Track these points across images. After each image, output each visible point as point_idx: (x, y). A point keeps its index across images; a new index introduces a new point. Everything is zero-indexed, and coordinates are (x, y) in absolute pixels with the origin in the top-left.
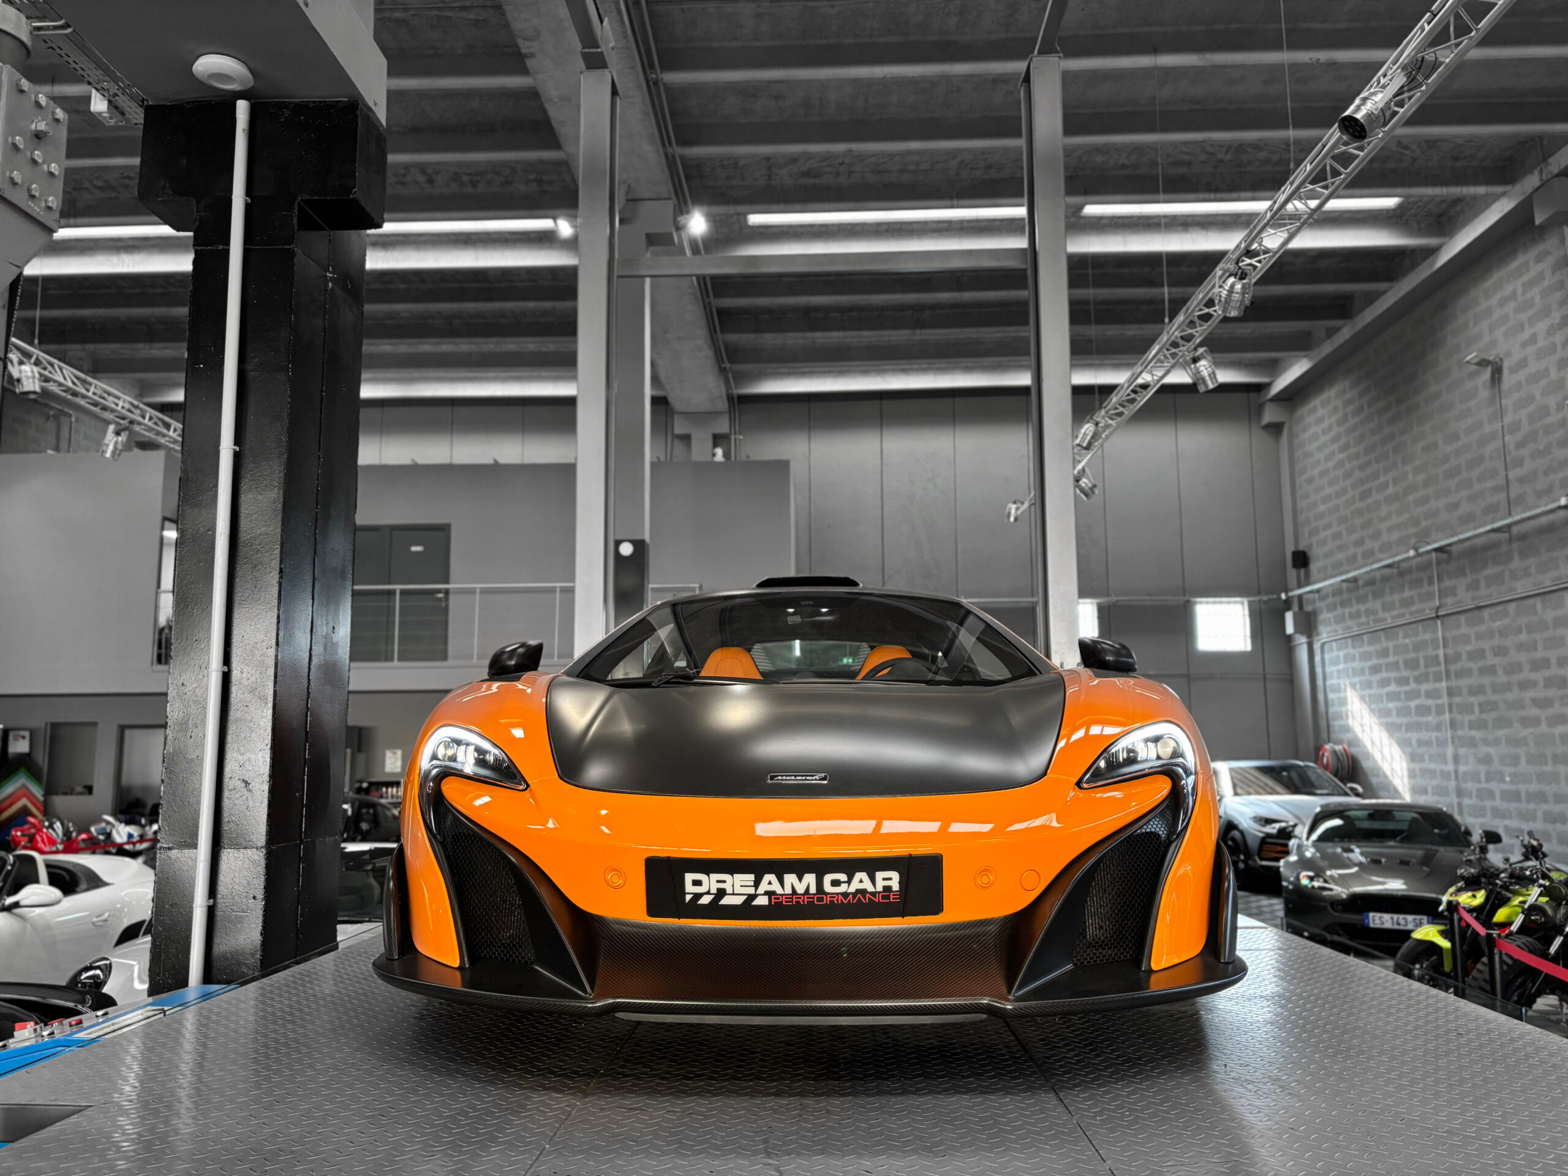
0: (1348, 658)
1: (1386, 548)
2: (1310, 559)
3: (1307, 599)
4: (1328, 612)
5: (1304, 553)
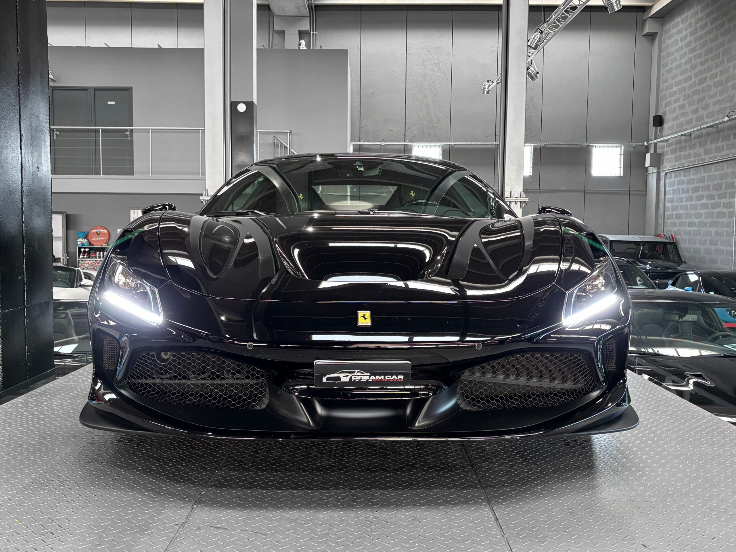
0: (681, 183)
1: (711, 115)
2: (665, 121)
3: (660, 146)
4: (671, 154)
5: (661, 117)
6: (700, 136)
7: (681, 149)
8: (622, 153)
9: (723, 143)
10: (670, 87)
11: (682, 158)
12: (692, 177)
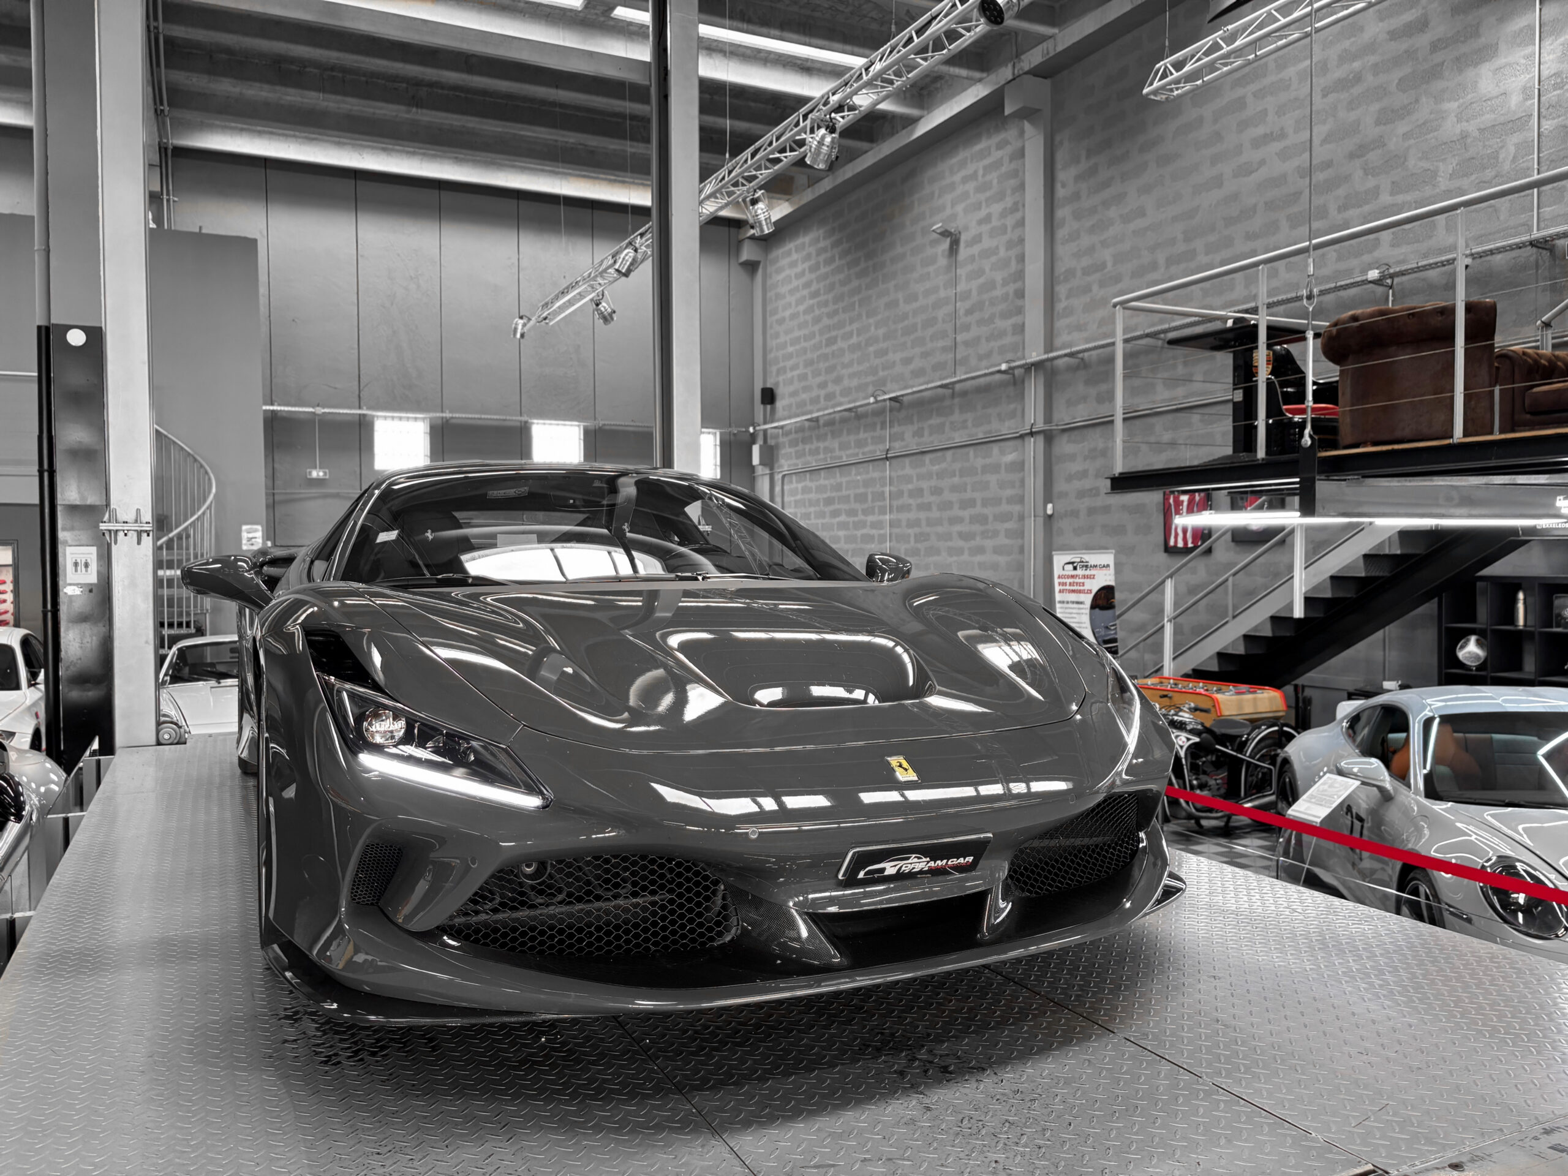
0: (806, 490)
1: (846, 392)
2: (777, 397)
3: (772, 434)
4: (790, 447)
5: (771, 390)
6: (831, 423)
7: (804, 441)
8: (718, 442)
9: (866, 435)
10: (784, 346)
11: (808, 454)
12: (822, 482)
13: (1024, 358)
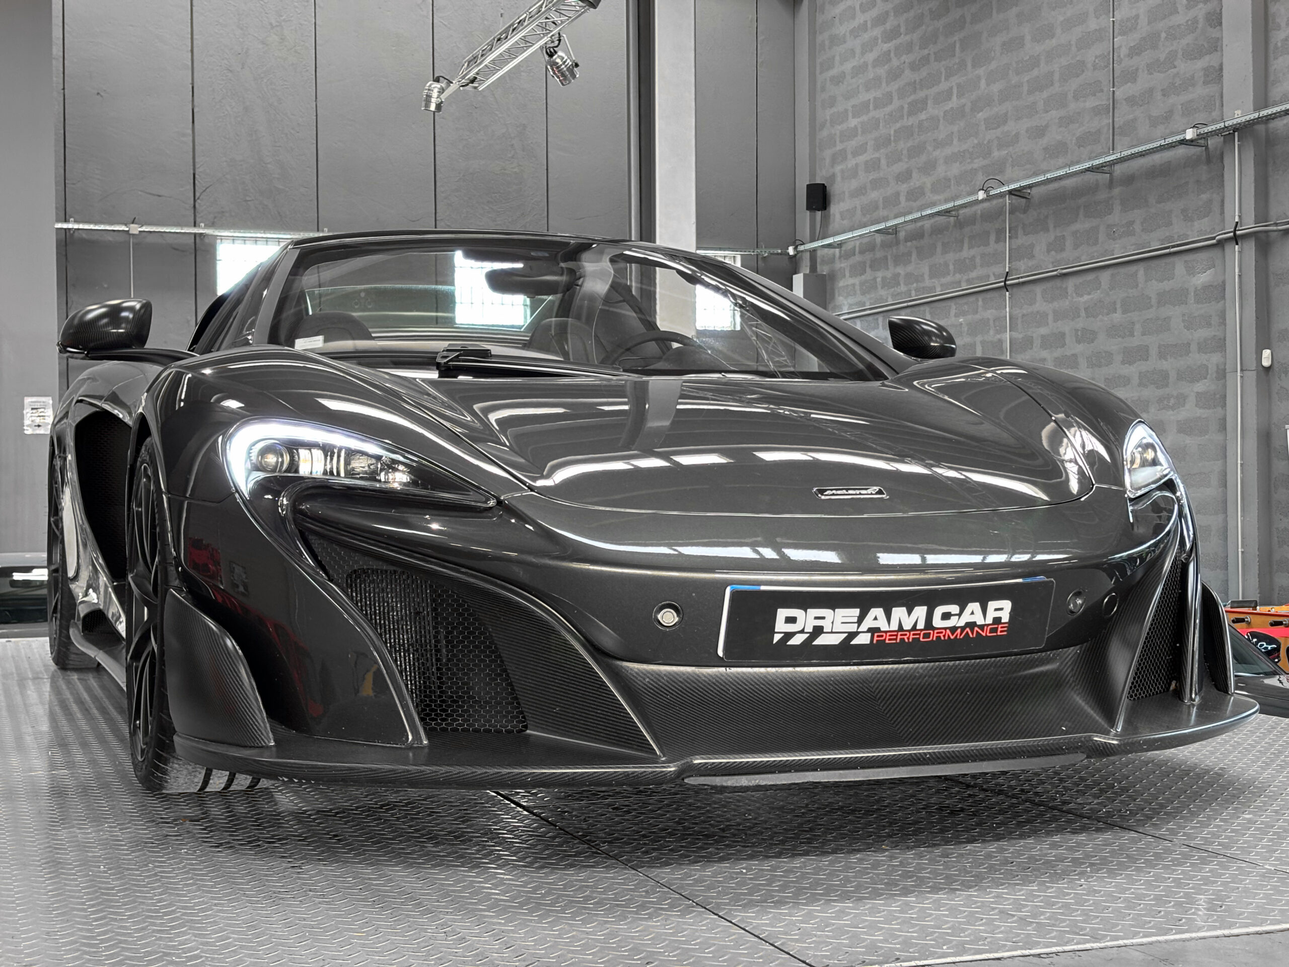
1: (941, 185)
2: (832, 198)
3: (823, 256)
4: (851, 276)
5: (823, 187)
6: (918, 235)
7: (875, 265)
9: (973, 252)
10: (842, 117)
11: (879, 287)
13: (1223, 120)
